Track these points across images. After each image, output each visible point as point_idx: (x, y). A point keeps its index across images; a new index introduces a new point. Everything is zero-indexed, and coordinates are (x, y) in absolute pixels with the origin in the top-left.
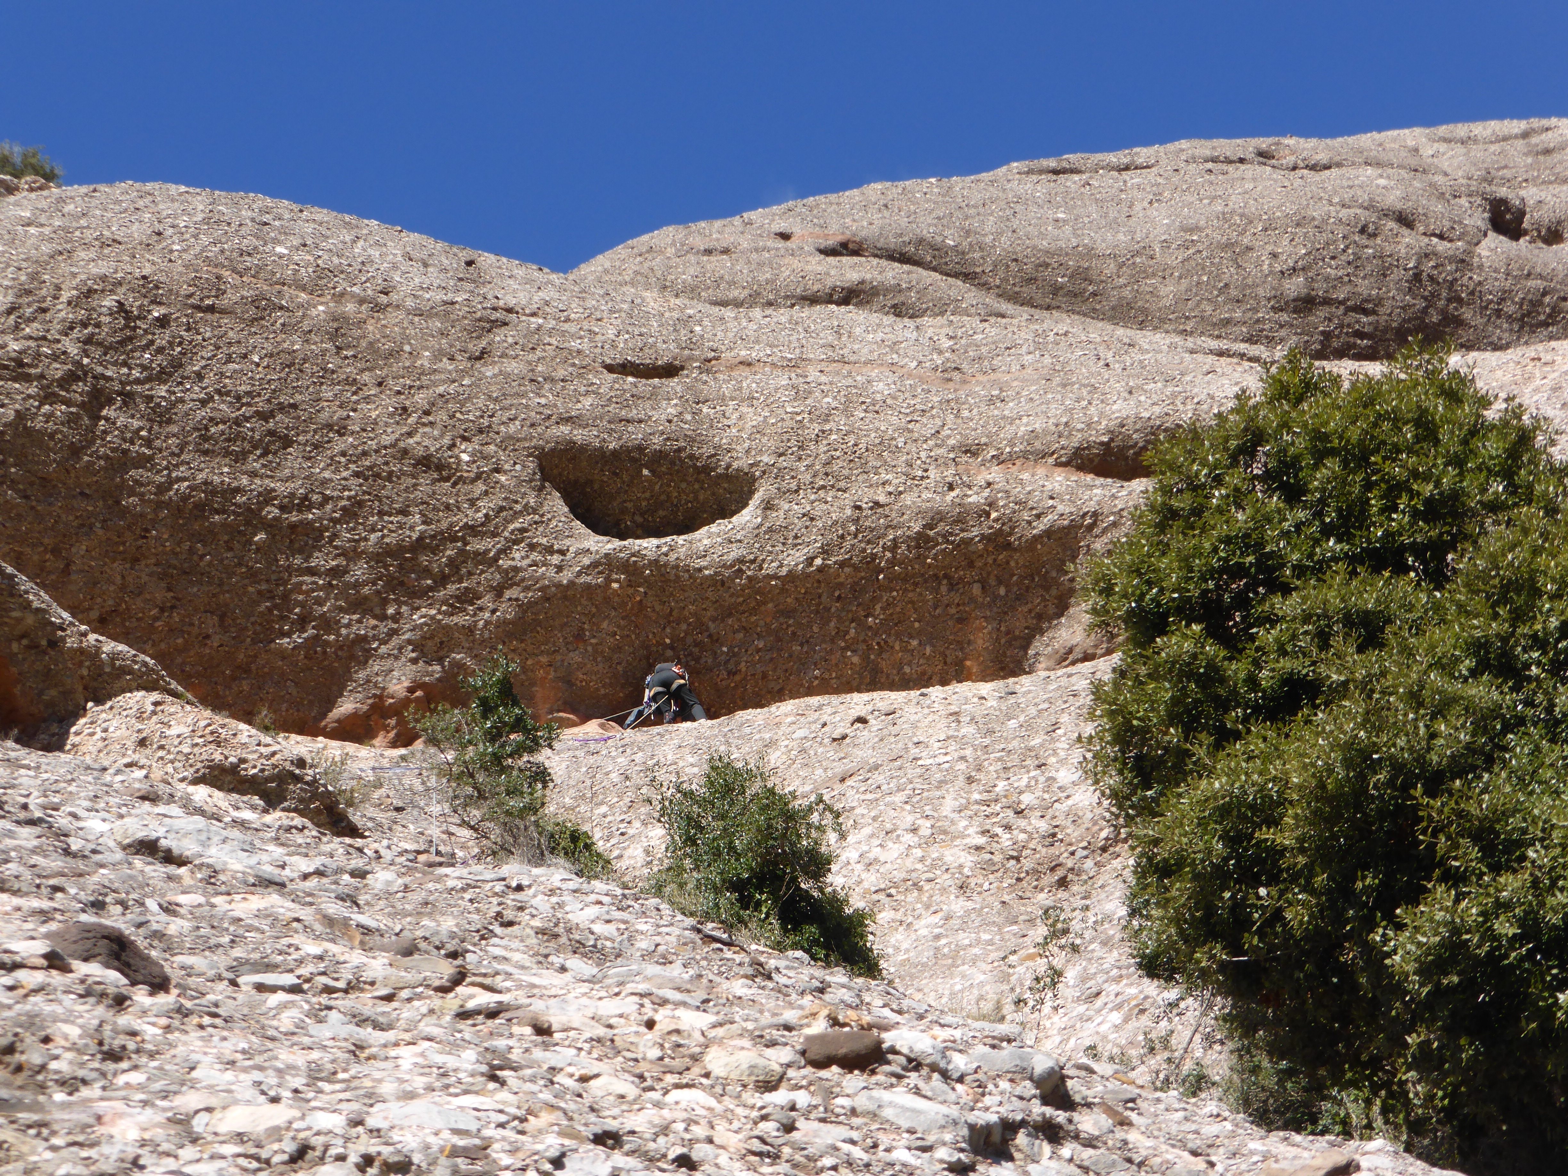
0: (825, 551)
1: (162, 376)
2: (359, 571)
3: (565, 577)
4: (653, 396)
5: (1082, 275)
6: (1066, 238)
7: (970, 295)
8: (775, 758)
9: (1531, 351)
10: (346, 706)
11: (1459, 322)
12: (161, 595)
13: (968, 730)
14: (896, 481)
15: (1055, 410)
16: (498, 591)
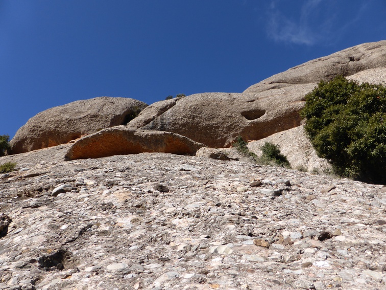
0: (275, 117)
1: (200, 114)
2: (225, 130)
3: (247, 126)
4: (252, 104)
5: (300, 79)
6: (297, 75)
7: (287, 84)
8: (273, 141)
9: (357, 74)
10: (226, 144)
11: (348, 73)
12: (205, 137)
13: (294, 133)
14: (281, 107)
15: (298, 95)
16: (240, 129)
